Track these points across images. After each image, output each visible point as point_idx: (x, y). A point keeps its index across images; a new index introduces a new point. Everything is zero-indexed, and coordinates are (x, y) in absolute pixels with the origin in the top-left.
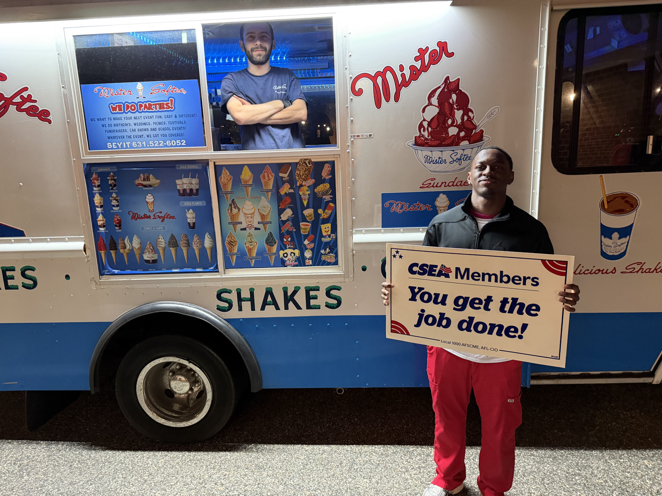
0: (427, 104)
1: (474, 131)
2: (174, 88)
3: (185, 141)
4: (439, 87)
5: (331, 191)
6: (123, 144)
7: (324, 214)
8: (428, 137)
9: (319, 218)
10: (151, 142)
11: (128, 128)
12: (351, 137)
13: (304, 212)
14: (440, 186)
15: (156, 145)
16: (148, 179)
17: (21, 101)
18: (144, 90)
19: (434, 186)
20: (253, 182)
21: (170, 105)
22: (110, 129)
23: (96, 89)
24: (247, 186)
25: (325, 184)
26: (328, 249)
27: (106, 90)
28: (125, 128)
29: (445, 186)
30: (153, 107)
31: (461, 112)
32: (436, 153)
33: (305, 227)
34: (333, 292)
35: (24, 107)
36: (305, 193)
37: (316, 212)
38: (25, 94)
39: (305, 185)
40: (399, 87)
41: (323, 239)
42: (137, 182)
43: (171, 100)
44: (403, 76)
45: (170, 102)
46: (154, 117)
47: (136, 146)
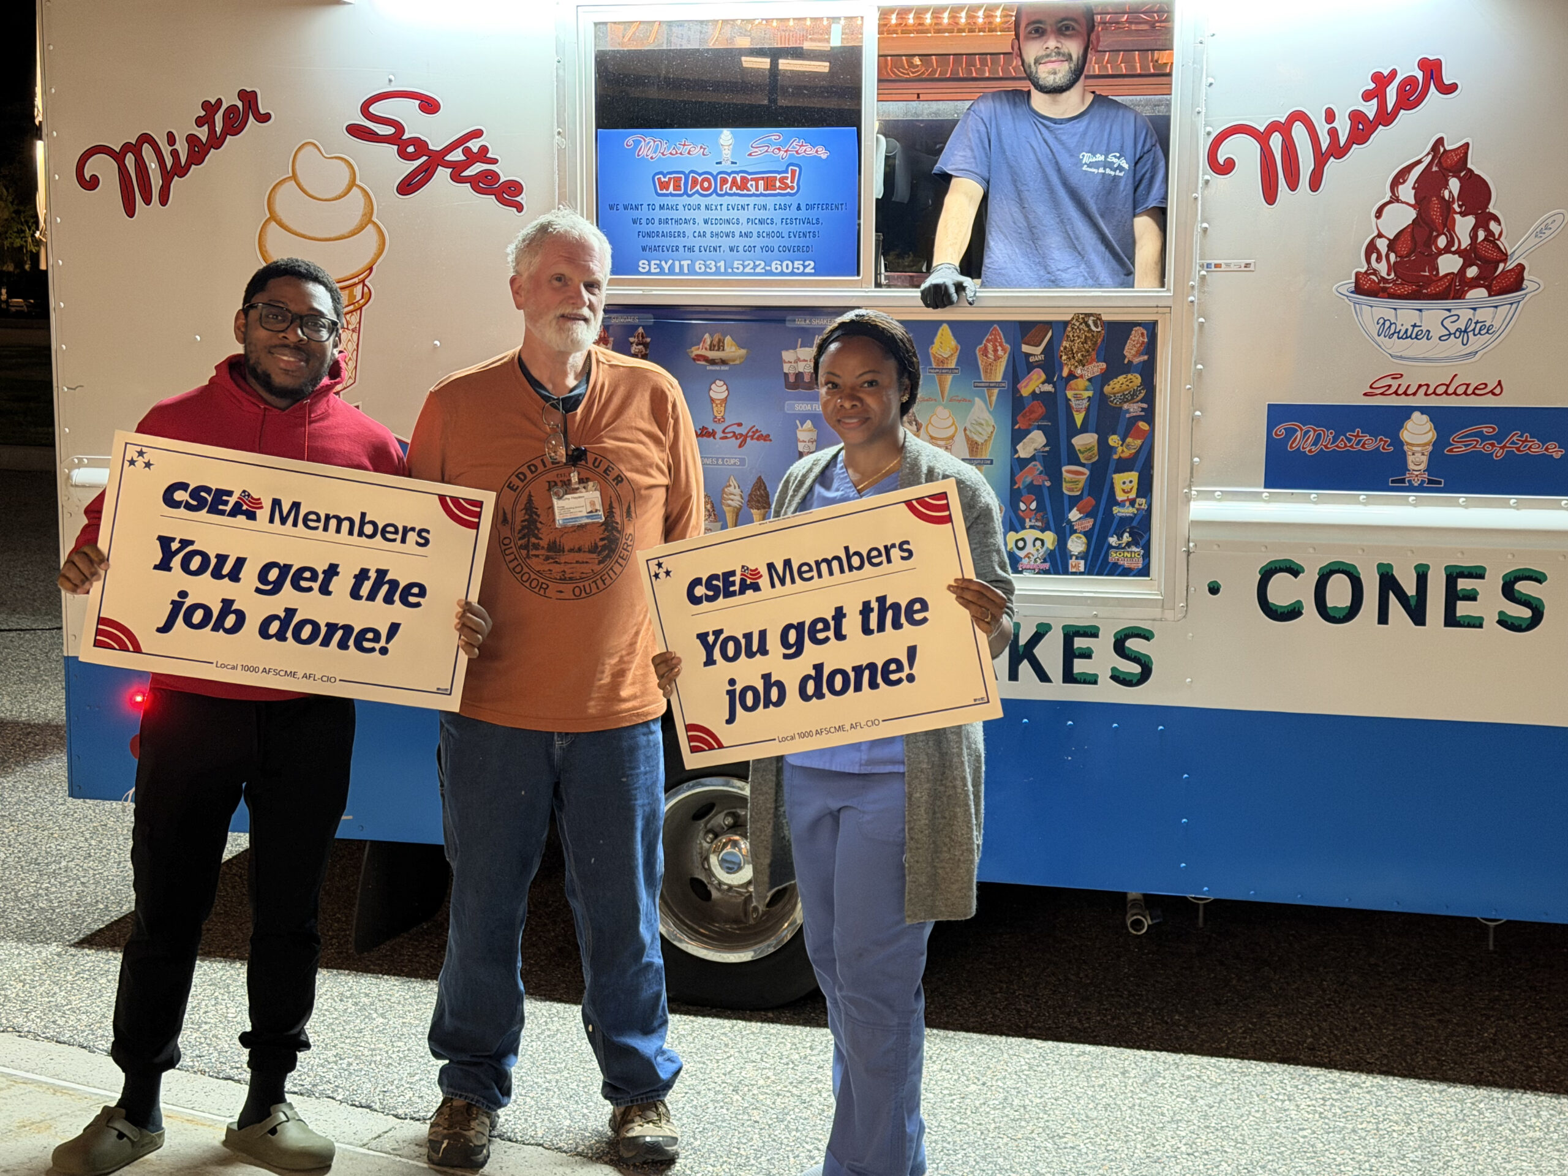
0: (1387, 199)
1: (1501, 266)
2: (802, 145)
3: (812, 264)
4: (1419, 162)
5: (1144, 392)
6: (673, 265)
7: (1121, 447)
8: (1389, 275)
9: (1110, 455)
10: (736, 262)
11: (688, 229)
12: (1202, 266)
13: (1074, 441)
14: (1414, 394)
15: (747, 270)
16: (719, 346)
17: (463, 158)
18: (736, 147)
19: (1400, 392)
20: (957, 364)
21: (789, 181)
22: (650, 228)
23: (630, 141)
24: (942, 371)
25: (1130, 376)
26: (1126, 535)
27: (652, 143)
28: (682, 228)
29: (1426, 394)
30: (752, 185)
31: (1471, 220)
32: (1406, 313)
33: (1074, 478)
34: (1132, 644)
35: (466, 173)
36: (1079, 395)
37: (1103, 443)
38: (474, 145)
39: (1081, 376)
40: (1321, 160)
41: (1116, 510)
42: (696, 351)
43: (793, 172)
44: (1333, 133)
45: (789, 175)
46: (751, 207)
47: (703, 270)
